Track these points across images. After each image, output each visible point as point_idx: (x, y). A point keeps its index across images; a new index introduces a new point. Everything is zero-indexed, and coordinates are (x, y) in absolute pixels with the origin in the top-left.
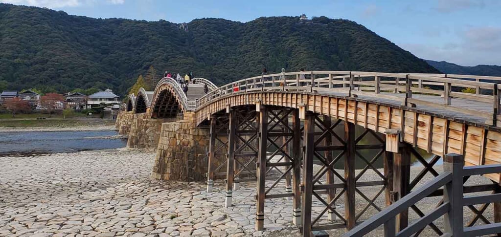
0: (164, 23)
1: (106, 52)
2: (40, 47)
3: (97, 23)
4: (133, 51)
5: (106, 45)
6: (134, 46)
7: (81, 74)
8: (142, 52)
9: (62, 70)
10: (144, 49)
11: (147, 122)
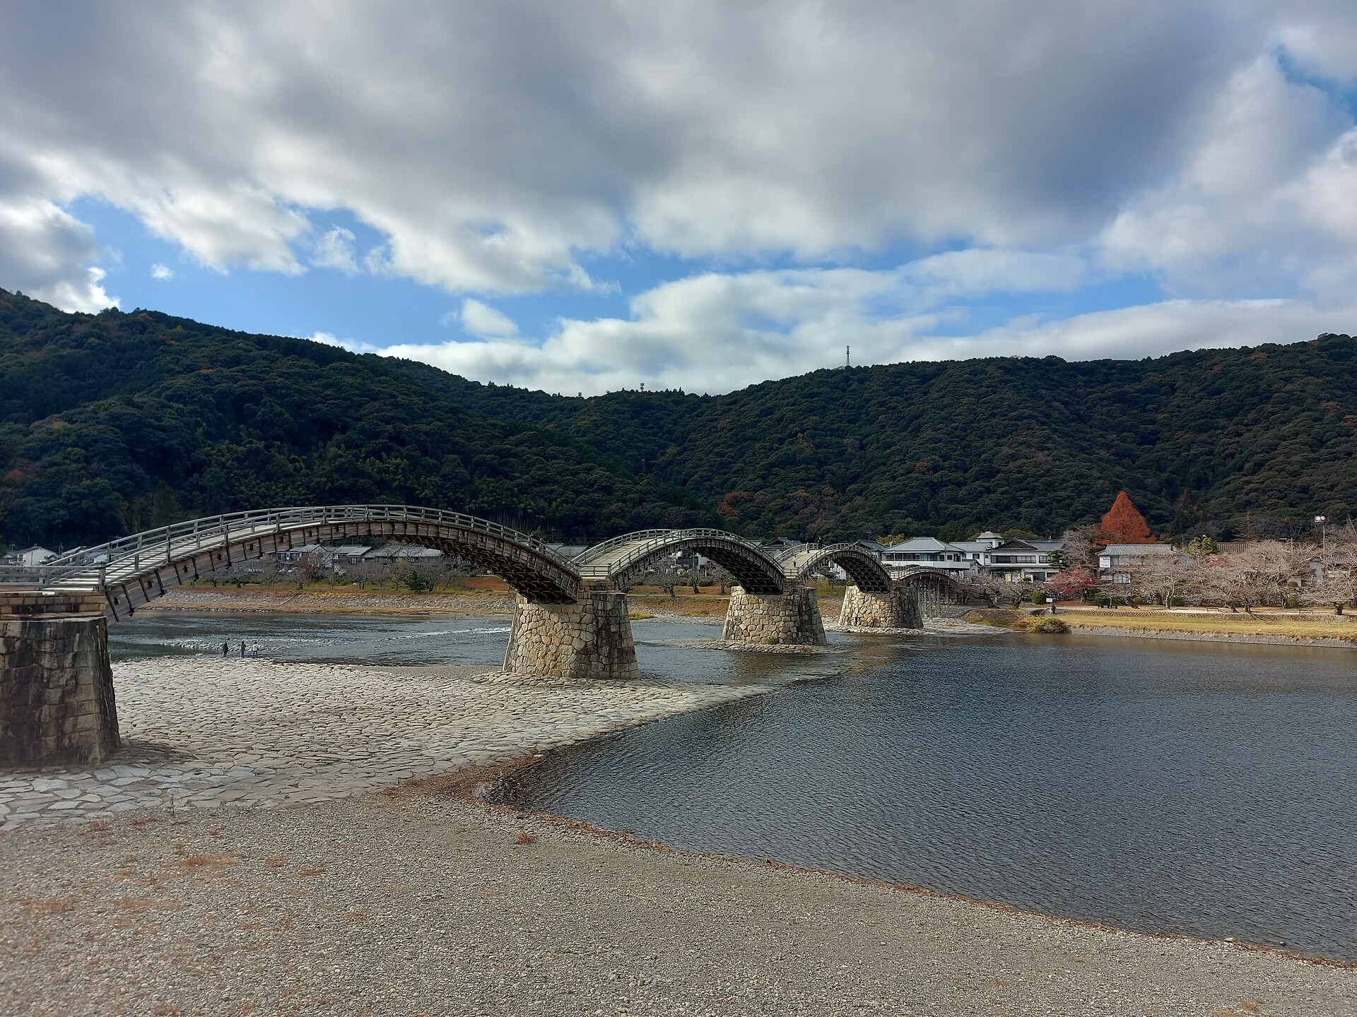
0: (1331, 341)
1: (1149, 439)
2: (989, 443)
3: (1136, 371)
4: (1224, 428)
5: (1153, 422)
6: (1229, 416)
7: (1069, 497)
8: (1250, 431)
9: (1027, 489)
10: (1255, 421)
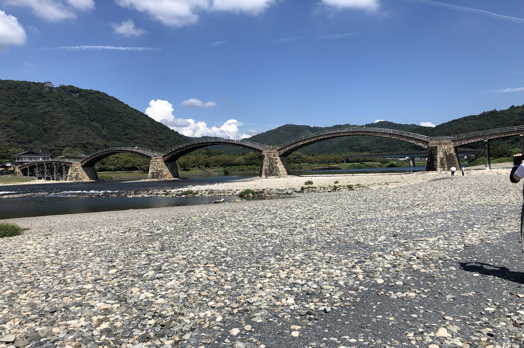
11: (276, 159)
